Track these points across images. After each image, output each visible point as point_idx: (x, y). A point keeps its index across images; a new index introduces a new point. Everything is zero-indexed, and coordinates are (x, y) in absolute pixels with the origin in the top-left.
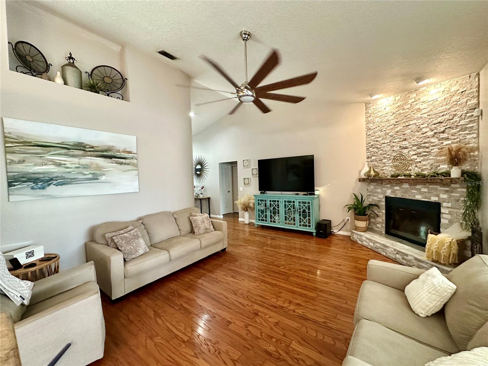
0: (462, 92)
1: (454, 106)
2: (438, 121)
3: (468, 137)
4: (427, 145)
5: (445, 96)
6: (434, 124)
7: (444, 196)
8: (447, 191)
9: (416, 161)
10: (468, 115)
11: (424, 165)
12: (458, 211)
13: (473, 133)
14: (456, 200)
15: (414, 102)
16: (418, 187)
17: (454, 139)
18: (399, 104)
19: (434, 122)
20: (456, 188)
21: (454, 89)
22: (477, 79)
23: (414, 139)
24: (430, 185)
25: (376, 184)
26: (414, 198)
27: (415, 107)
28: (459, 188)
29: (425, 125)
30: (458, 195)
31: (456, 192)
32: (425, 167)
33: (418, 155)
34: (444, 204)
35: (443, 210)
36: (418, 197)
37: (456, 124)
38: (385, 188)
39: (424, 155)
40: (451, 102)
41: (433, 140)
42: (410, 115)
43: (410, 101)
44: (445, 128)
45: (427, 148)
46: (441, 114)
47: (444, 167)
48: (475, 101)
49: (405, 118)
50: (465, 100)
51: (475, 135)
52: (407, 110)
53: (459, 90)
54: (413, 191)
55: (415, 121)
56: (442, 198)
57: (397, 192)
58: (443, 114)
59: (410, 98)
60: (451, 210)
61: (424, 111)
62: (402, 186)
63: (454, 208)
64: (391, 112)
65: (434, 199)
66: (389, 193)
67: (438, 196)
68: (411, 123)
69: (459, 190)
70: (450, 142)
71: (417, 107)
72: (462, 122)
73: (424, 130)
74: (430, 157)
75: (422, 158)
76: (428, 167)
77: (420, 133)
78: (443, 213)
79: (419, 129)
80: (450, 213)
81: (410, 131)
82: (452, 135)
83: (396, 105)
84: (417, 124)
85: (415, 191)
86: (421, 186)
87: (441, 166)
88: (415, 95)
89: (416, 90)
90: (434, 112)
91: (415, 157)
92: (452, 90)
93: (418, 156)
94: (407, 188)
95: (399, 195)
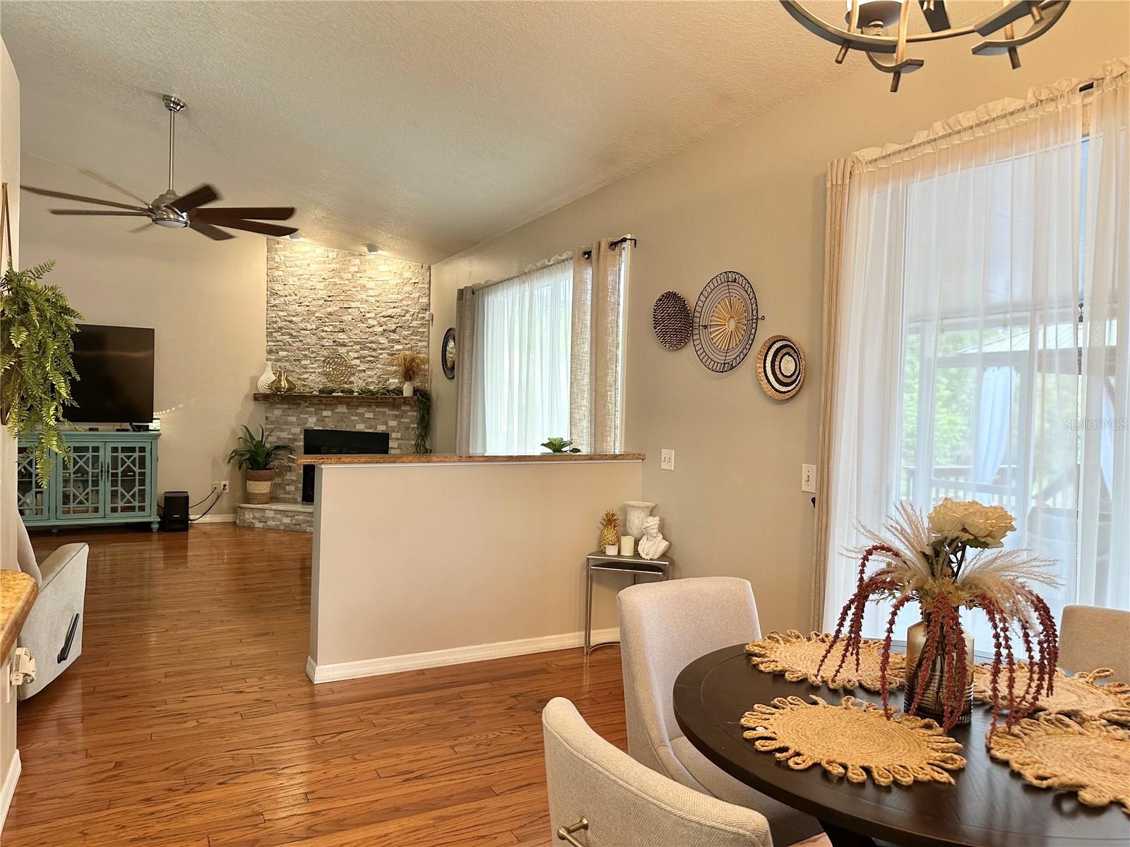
0: (415, 283)
1: (407, 299)
2: (389, 314)
3: (420, 344)
4: (374, 346)
5: (397, 281)
6: (384, 317)
7: (393, 423)
8: (397, 416)
9: (358, 368)
10: (420, 316)
11: (370, 377)
12: (407, 442)
13: (424, 341)
14: (406, 427)
15: (357, 272)
16: (360, 410)
17: (406, 344)
18: (334, 266)
19: (384, 313)
20: (406, 412)
21: (407, 275)
22: (428, 273)
23: (356, 332)
24: (377, 406)
25: (286, 406)
26: (354, 430)
27: (359, 282)
28: (410, 411)
29: (372, 315)
30: (409, 421)
31: (406, 418)
32: (370, 380)
33: (362, 359)
34: (394, 435)
35: (391, 444)
36: (361, 427)
37: (408, 323)
38: (305, 414)
39: (370, 361)
40: (404, 292)
41: (382, 340)
42: (351, 292)
43: (352, 269)
44: (396, 325)
45: (374, 350)
46: (393, 305)
47: (394, 382)
48: (425, 300)
49: (343, 294)
50: (417, 295)
51: (426, 344)
52: (347, 282)
53: (411, 279)
54: (352, 418)
55: (357, 304)
56: (391, 427)
57: (327, 419)
58: (394, 305)
59: (353, 263)
60: (400, 442)
61: (371, 293)
62: (336, 411)
63: (403, 439)
64: (321, 275)
65: (381, 428)
66: (312, 423)
67: (386, 423)
68: (353, 305)
69: (409, 413)
70: (400, 347)
71: (362, 282)
72: (414, 323)
73: (371, 322)
74: (379, 366)
75: (367, 366)
76: (375, 379)
77: (365, 325)
78: (391, 448)
79: (364, 319)
80: (399, 447)
81: (350, 317)
82: (404, 338)
83: (328, 266)
84: (362, 310)
85: (357, 418)
86: (366, 409)
87: (391, 381)
88: (358, 261)
89: (361, 255)
90: (384, 298)
91: (357, 362)
92: (404, 276)
93: (361, 362)
94: (344, 413)
95: (330, 425)
